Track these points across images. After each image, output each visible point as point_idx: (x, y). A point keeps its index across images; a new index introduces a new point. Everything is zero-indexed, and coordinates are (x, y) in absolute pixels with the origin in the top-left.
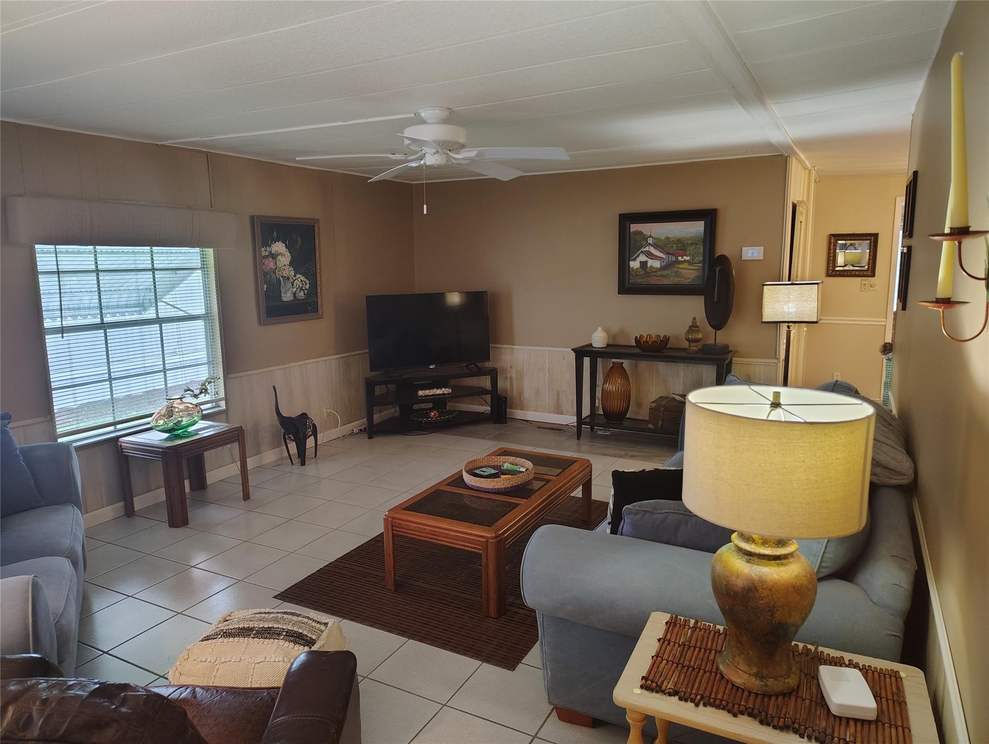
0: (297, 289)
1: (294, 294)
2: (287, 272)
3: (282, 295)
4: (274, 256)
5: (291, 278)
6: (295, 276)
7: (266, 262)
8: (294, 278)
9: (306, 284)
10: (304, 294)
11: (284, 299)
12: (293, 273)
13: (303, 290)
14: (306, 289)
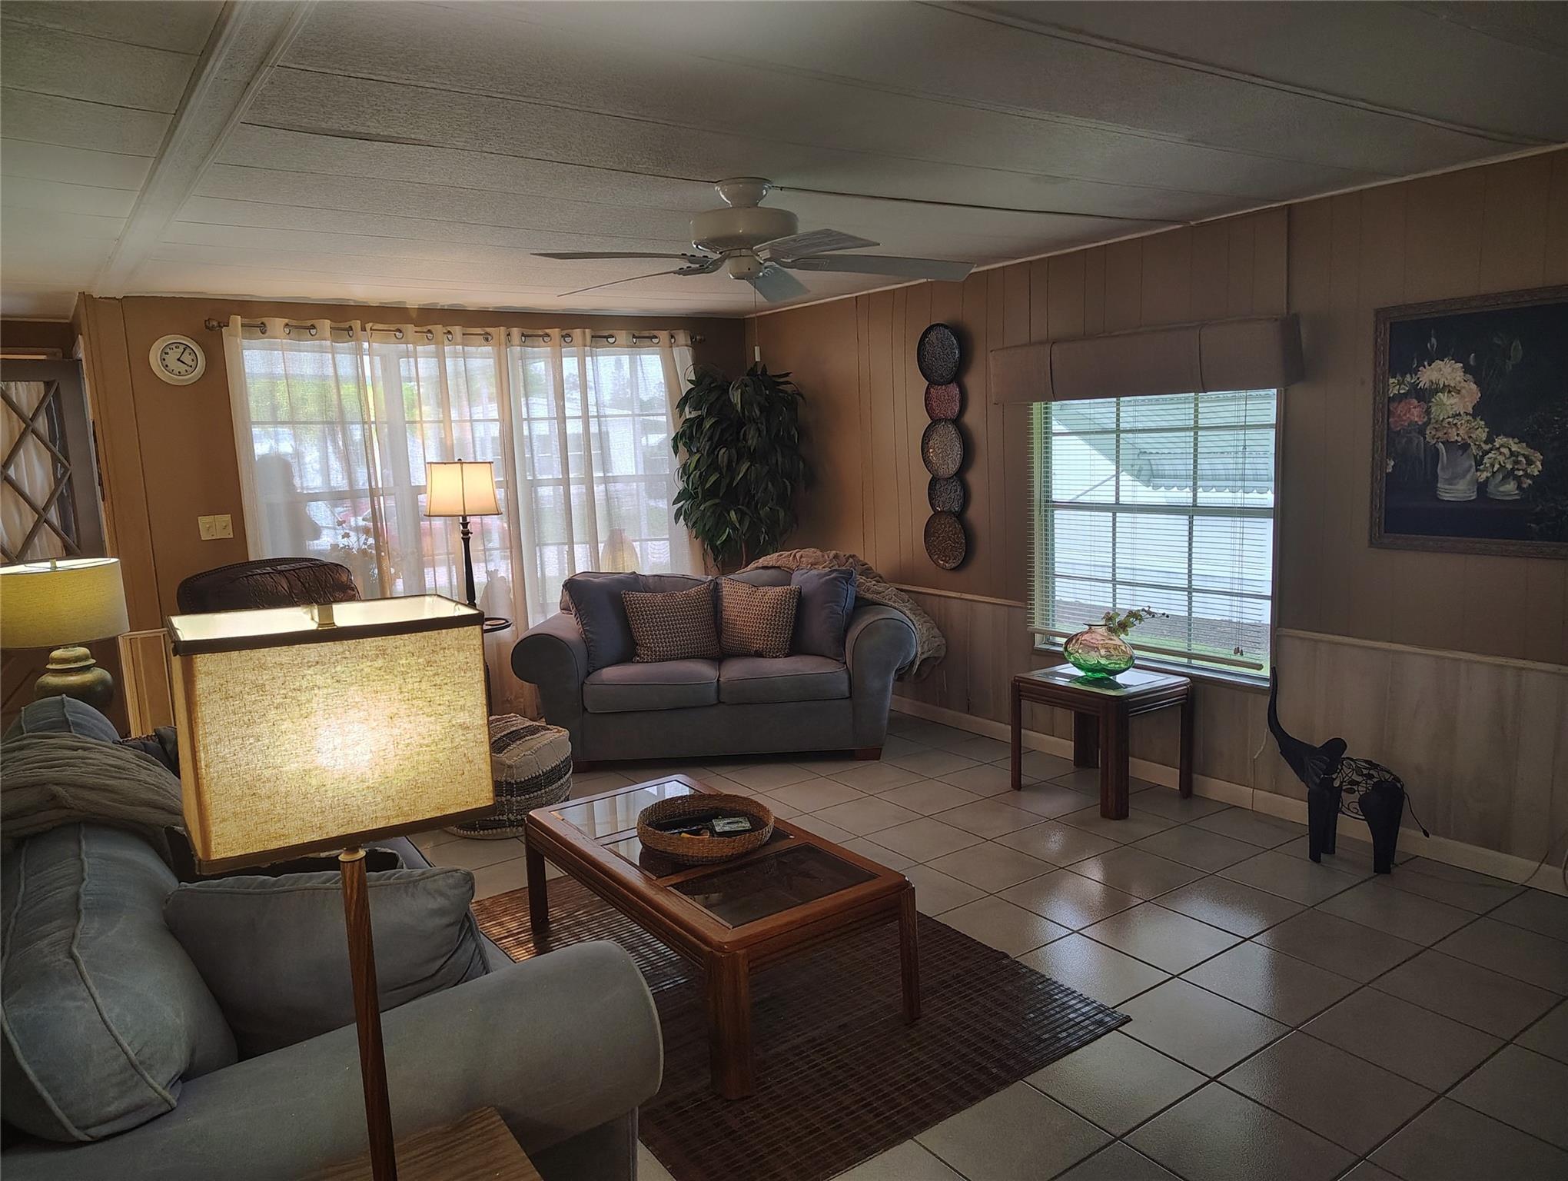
0: (1494, 473)
1: (1482, 487)
2: (1461, 432)
3: (1439, 485)
4: (1425, 395)
5: (1473, 447)
6: (1490, 440)
7: (1400, 409)
8: (1487, 447)
9: (1530, 462)
10: (1519, 487)
11: (1446, 497)
12: (1482, 434)
13: (1517, 478)
14: (1527, 475)
